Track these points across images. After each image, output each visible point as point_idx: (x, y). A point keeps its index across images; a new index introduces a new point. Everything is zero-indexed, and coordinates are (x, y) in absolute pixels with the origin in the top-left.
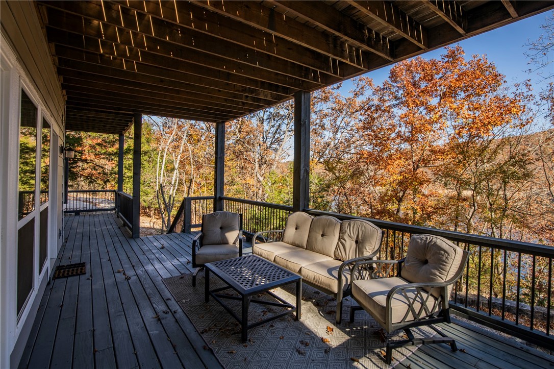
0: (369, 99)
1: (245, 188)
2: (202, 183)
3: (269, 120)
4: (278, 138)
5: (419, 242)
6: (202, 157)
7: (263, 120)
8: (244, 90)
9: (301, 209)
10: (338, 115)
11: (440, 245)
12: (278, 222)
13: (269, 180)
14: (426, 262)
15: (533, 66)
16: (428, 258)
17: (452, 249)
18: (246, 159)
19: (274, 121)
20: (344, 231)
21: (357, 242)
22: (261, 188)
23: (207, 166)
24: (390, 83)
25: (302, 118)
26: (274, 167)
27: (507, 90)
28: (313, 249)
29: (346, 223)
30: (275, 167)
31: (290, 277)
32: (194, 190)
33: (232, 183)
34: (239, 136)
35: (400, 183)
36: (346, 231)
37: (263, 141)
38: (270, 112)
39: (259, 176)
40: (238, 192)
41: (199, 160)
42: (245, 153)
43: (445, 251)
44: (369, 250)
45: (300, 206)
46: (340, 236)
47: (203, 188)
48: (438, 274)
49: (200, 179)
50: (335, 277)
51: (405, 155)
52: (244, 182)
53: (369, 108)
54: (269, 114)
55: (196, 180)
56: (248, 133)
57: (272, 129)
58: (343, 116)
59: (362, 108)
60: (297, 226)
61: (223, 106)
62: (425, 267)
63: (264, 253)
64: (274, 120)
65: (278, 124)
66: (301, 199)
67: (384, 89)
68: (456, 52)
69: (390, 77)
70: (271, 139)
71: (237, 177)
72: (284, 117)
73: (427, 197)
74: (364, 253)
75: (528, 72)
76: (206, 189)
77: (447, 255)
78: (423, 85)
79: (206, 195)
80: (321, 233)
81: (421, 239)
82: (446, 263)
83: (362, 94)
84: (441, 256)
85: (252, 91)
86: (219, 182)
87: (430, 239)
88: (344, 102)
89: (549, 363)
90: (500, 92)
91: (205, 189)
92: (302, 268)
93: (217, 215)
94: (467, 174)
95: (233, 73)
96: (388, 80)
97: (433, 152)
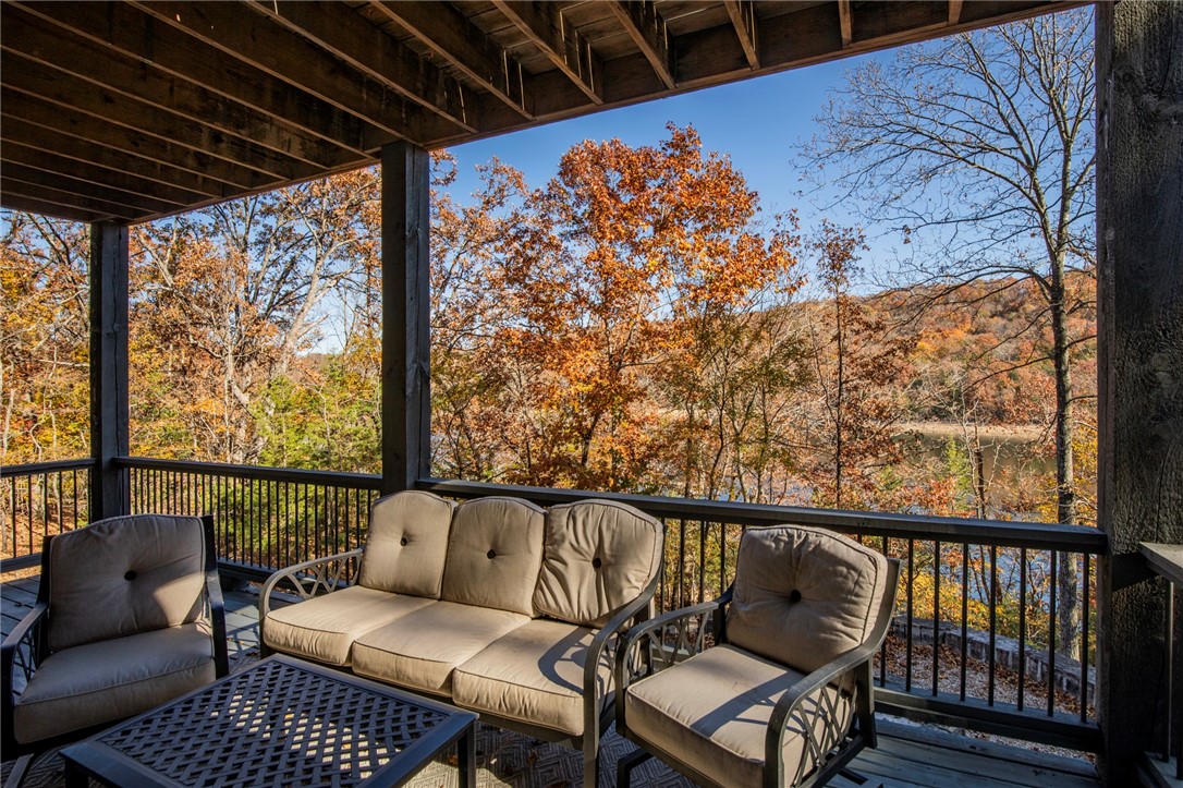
0: (516, 215)
1: (192, 425)
2: (42, 419)
3: (261, 246)
4: (288, 294)
5: (770, 546)
6: (38, 338)
7: (246, 243)
8: (210, 108)
9: (409, 481)
10: (447, 246)
11: (832, 551)
12: (301, 510)
13: (268, 400)
14: (795, 598)
15: (805, 186)
16: (800, 587)
17: (866, 559)
18: (195, 346)
19: (278, 249)
20: (557, 537)
21: (597, 563)
22: (243, 424)
23: (59, 366)
24: (563, 185)
25: (407, 220)
26: (281, 368)
27: (762, 225)
28: (464, 597)
29: (561, 513)
30: (285, 366)
31: (438, 726)
32: (12, 440)
33: (150, 412)
34: (169, 280)
35: (591, 398)
36: (563, 538)
37: (247, 298)
38: (265, 226)
39: (237, 391)
40: (169, 438)
41: (28, 348)
42: (191, 329)
43: (850, 566)
44: (637, 581)
45: (408, 472)
46: (544, 552)
47: (47, 431)
48: (840, 626)
49: (34, 404)
50: (573, 688)
51: (597, 340)
52: (189, 408)
53: (517, 238)
54: (263, 230)
55: (19, 409)
56: (200, 275)
57: (271, 269)
58: (458, 249)
59: (501, 234)
60: (405, 533)
61: (124, 161)
62: (797, 612)
63: (308, 642)
64: (277, 245)
65: (287, 258)
66: (408, 452)
67: (549, 197)
68: (687, 139)
69: (560, 174)
70: (269, 296)
71: (168, 396)
72: (304, 242)
73: (637, 424)
74: (625, 592)
75: (798, 194)
76: (56, 433)
77: (856, 575)
78: (626, 198)
79: (57, 453)
80: (488, 548)
81: (777, 540)
82: (857, 595)
83: (501, 204)
84: (840, 579)
85: (238, 117)
86: (108, 411)
87: (799, 537)
88: (460, 217)
89: (1032, 768)
90: (750, 227)
91: (53, 434)
92: (459, 675)
93: (111, 532)
94: (708, 376)
95: (170, 22)
96: (558, 178)
97: (648, 333)
